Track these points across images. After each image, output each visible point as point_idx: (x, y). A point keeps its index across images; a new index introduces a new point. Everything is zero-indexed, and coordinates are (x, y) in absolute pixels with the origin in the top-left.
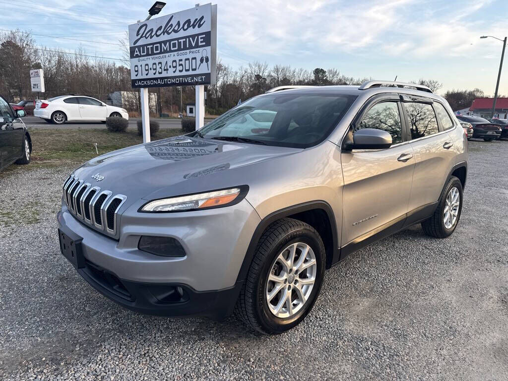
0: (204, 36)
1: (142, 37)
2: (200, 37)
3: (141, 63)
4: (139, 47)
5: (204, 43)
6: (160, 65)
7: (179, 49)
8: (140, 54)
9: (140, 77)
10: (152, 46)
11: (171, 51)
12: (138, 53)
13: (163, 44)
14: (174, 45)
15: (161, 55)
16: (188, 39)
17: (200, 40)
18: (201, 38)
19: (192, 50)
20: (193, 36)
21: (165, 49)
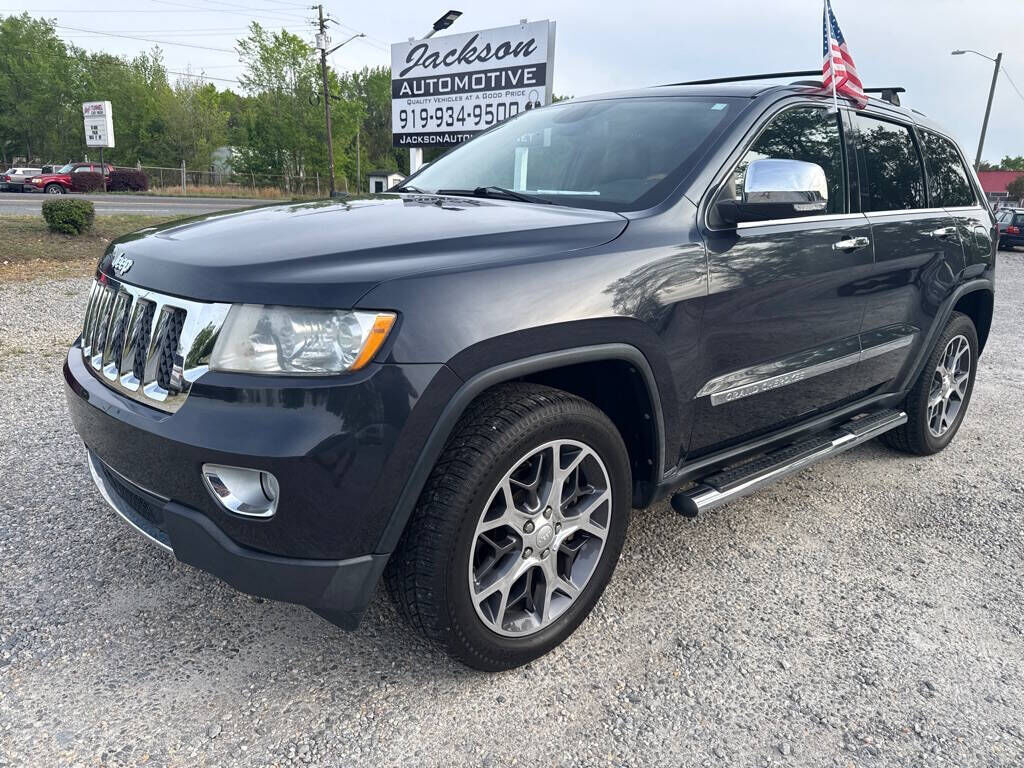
0: (534, 69)
1: (416, 64)
2: (526, 71)
3: (412, 107)
4: (410, 82)
5: (534, 81)
6: (450, 112)
7: (488, 87)
8: (412, 91)
9: (409, 129)
10: (435, 80)
11: (471, 90)
12: (408, 90)
13: (457, 79)
14: (479, 81)
15: (453, 96)
16: (504, 73)
17: (526, 76)
18: (528, 73)
19: (511, 91)
20: (514, 70)
21: (461, 86)
